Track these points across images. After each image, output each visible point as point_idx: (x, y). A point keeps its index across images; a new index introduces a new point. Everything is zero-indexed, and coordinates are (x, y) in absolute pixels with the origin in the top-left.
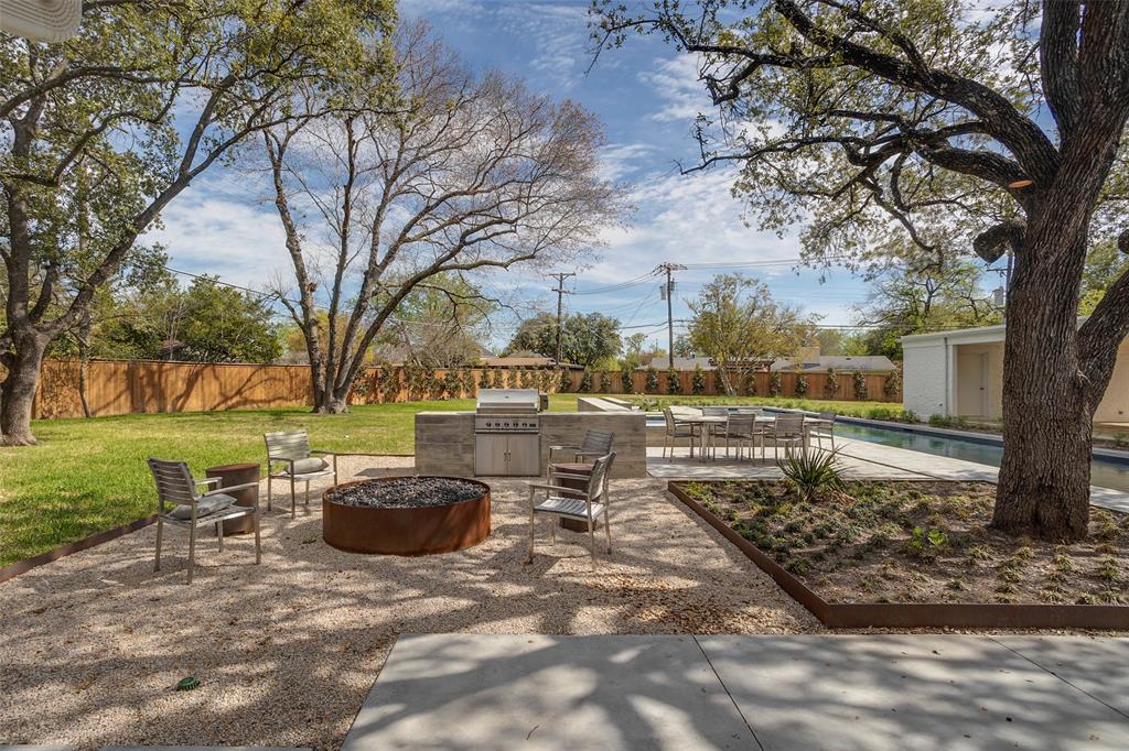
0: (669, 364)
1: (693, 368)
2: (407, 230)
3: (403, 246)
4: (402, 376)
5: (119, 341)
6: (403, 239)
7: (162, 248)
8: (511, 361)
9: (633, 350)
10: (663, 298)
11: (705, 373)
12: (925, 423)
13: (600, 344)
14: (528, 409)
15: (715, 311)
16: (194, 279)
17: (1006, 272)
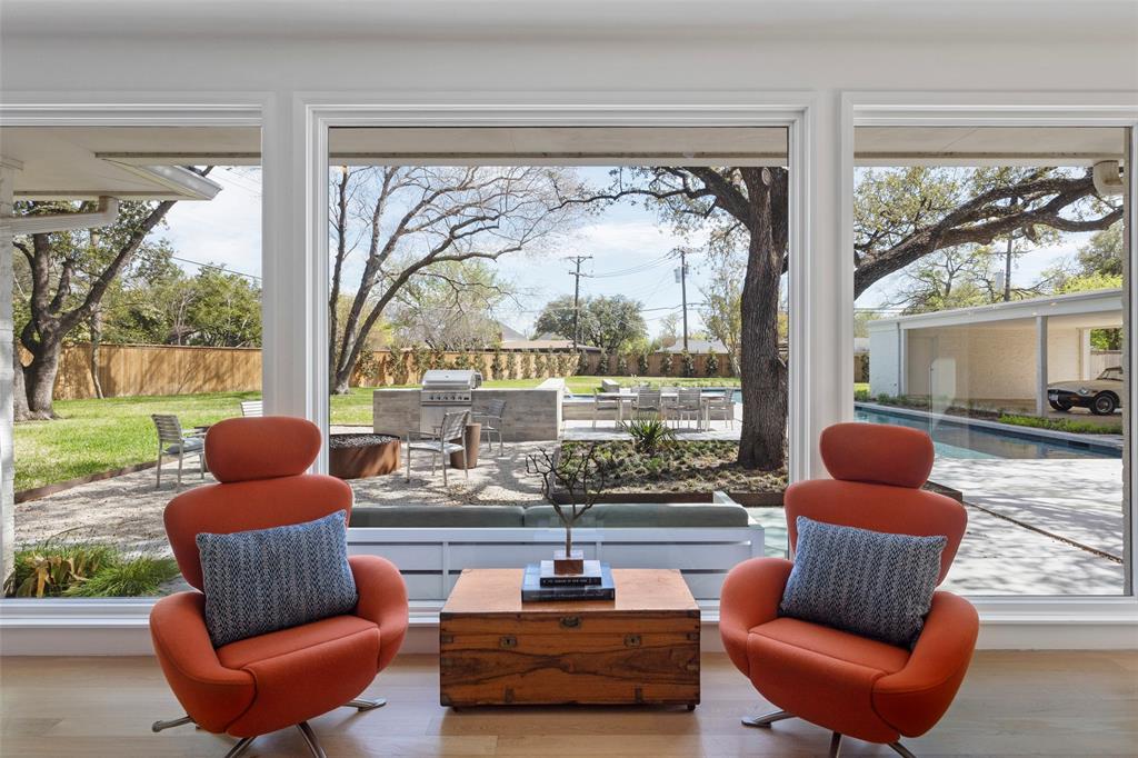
0: (683, 347)
1: (706, 351)
2: (405, 221)
3: (402, 238)
4: (411, 359)
5: (128, 327)
6: (401, 230)
7: (168, 243)
8: (538, 344)
9: (668, 331)
10: (677, 282)
11: (719, 356)
12: (874, 400)
13: (623, 327)
14: (462, 386)
15: (723, 295)
16: (200, 267)
17: (1005, 256)
